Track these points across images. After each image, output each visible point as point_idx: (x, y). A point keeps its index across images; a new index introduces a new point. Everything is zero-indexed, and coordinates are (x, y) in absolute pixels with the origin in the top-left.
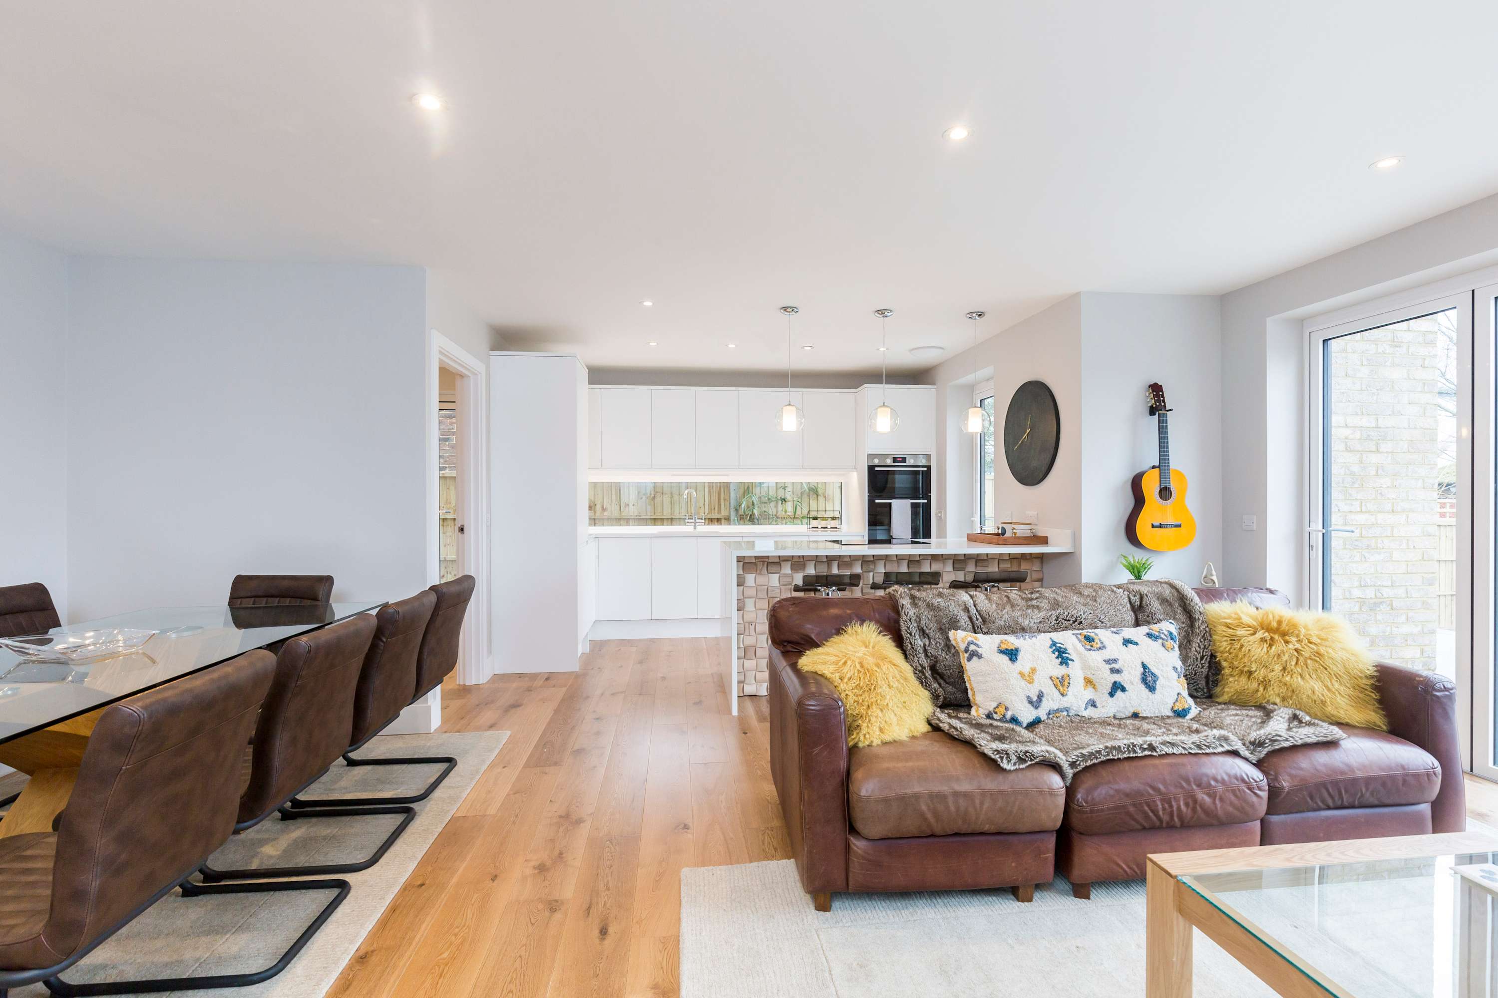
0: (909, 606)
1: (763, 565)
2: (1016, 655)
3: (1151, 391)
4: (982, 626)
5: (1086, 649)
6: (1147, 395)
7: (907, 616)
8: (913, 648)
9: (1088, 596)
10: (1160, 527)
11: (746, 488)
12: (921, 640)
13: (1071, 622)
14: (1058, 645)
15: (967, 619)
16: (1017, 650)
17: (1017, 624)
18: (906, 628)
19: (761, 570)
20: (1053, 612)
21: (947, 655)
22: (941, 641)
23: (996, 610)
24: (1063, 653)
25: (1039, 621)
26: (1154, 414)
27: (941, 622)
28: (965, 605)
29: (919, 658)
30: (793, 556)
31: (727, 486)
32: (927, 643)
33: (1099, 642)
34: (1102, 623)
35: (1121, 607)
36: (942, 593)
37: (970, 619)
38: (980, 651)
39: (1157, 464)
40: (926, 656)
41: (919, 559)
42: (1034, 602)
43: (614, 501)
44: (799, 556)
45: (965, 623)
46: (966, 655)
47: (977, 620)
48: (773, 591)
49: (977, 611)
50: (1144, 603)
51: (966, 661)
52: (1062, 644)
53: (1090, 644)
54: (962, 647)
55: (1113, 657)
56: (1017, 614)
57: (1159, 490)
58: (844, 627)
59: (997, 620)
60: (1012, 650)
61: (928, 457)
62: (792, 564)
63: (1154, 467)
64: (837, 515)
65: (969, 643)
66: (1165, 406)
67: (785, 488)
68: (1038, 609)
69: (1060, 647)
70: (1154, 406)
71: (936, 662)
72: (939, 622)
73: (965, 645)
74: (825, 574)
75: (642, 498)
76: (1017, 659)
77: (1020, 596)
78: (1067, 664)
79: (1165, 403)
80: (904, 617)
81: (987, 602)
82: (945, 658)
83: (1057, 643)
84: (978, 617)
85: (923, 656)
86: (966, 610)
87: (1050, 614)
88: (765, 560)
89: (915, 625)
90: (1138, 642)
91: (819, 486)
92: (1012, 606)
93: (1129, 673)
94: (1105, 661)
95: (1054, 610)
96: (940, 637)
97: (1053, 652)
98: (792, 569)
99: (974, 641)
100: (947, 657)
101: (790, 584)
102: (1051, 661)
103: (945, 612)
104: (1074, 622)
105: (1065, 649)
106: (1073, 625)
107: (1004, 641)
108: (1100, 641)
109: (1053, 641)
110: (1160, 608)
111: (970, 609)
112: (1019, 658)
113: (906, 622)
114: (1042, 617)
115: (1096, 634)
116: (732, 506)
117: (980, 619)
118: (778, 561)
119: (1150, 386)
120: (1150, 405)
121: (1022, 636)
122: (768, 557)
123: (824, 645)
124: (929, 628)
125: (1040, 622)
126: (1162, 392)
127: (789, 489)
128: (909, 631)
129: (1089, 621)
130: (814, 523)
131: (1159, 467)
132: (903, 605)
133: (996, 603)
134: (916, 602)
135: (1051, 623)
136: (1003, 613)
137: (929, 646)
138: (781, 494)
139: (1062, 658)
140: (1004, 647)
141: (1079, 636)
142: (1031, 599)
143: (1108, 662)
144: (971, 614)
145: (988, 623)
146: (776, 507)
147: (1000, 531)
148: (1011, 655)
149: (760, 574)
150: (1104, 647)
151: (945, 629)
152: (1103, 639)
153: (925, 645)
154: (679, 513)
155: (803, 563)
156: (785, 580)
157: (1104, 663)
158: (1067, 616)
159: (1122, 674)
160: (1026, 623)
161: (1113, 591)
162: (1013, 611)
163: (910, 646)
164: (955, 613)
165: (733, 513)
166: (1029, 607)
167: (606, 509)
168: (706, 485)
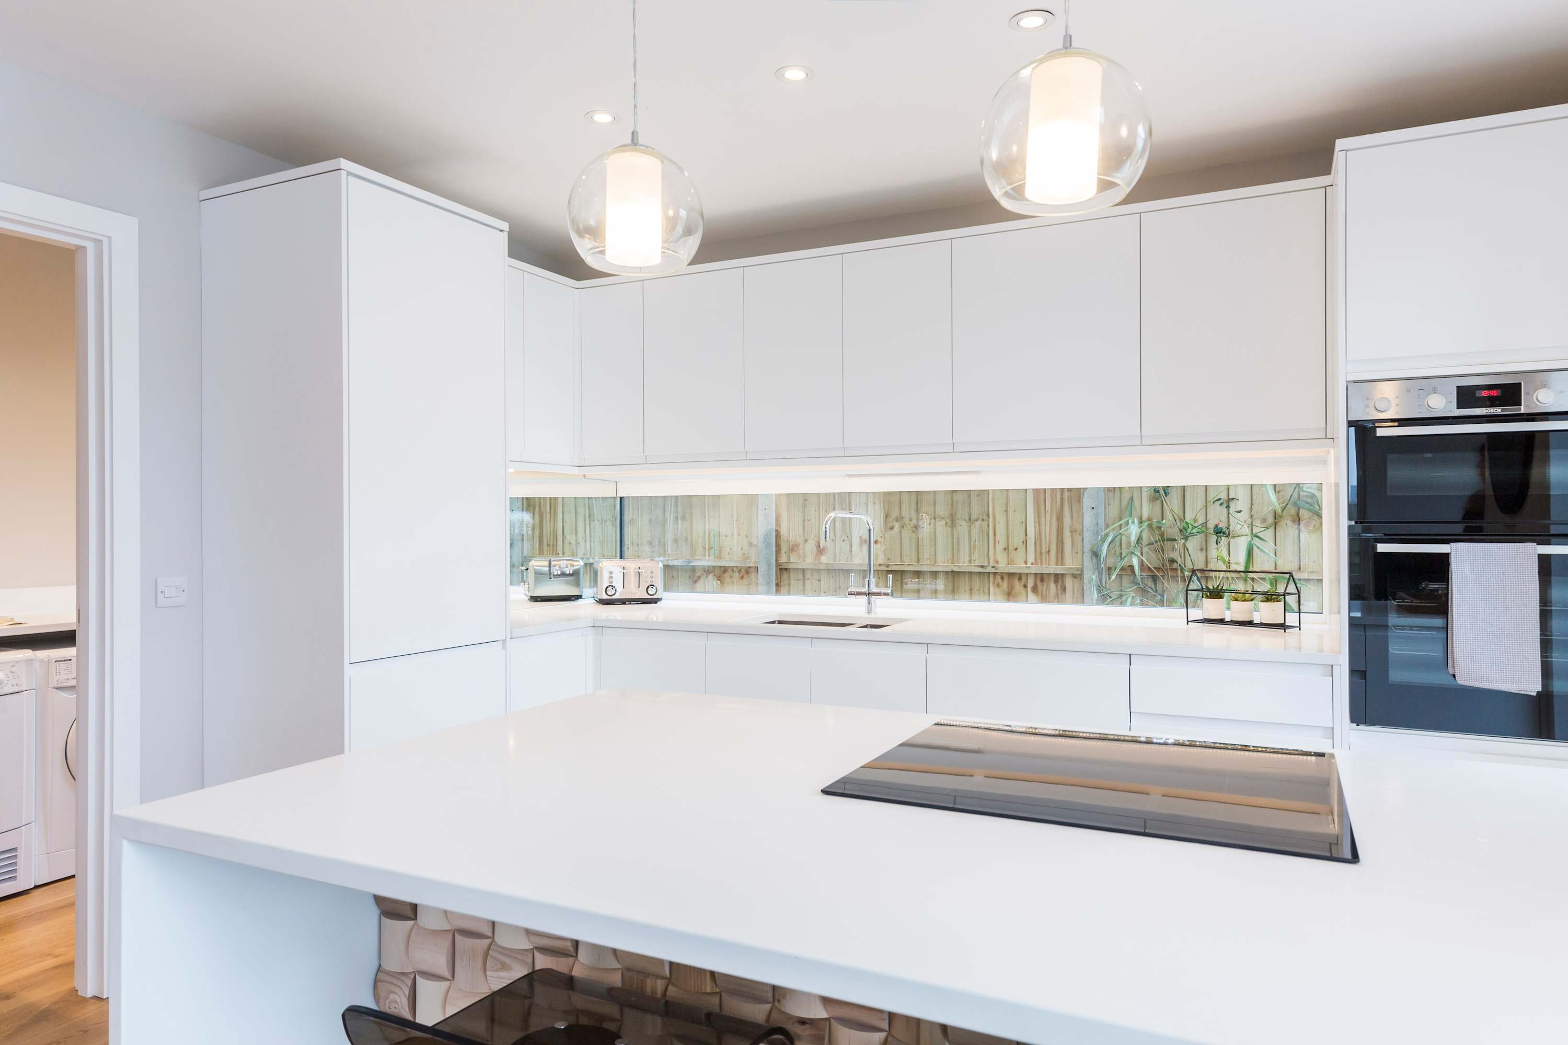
11: (1124, 503)
31: (1076, 495)
43: (838, 536)
67: (1228, 502)
75: (892, 528)
116: (1087, 547)
127: (1242, 504)
130: (1207, 607)
138: (1217, 516)
146: (1205, 549)
154: (970, 561)
165: (1088, 563)
167: (824, 548)
168: (1030, 496)
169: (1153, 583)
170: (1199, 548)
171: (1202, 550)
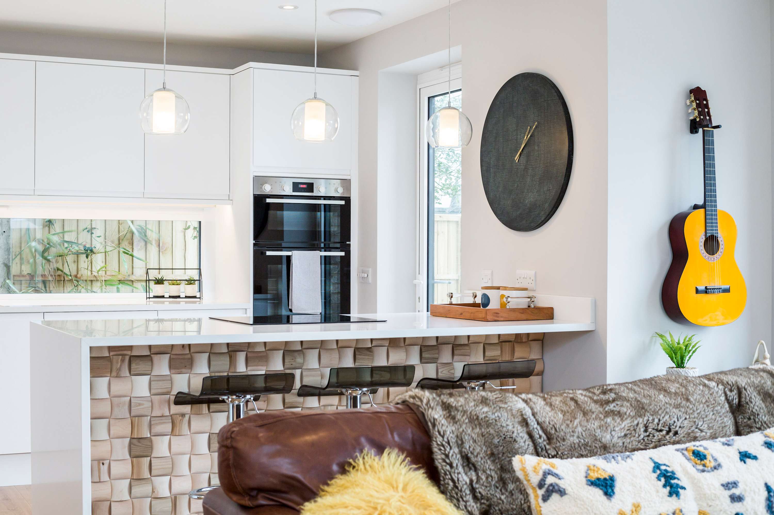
0: (444, 421)
1: (123, 361)
2: (612, 486)
3: (693, 98)
4: (548, 447)
5: (698, 470)
6: (688, 104)
7: (443, 437)
8: (457, 487)
9: (676, 393)
10: (706, 292)
12: (466, 474)
13: (664, 432)
14: (663, 468)
15: (526, 437)
16: (612, 479)
17: (596, 440)
18: (443, 456)
19: (119, 370)
20: (640, 420)
21: (502, 494)
22: (493, 474)
23: (564, 421)
24: (671, 479)
25: (623, 434)
26: (697, 132)
27: (491, 443)
28: (522, 415)
29: (466, 502)
30: (173, 346)
32: (474, 478)
33: (712, 460)
34: (702, 431)
35: (719, 408)
36: (487, 399)
37: (531, 435)
38: (562, 484)
39: (701, 202)
40: (475, 498)
41: (370, 346)
42: (612, 406)
44: (183, 346)
45: (525, 442)
46: (541, 492)
47: (540, 437)
48: (140, 404)
49: (538, 423)
50: (743, 399)
51: (540, 500)
52: (667, 466)
53: (703, 462)
54: (535, 479)
55: (731, 480)
56: (594, 425)
57: (704, 239)
58: (351, 461)
59: (568, 437)
60: (605, 479)
61: (346, 183)
62: (170, 360)
63: (696, 207)
64: (194, 275)
65: (546, 474)
66: (710, 120)
67: (91, 231)
68: (620, 416)
69: (666, 470)
70: (698, 120)
71: (490, 506)
72: (489, 444)
73: (540, 476)
74: (225, 374)
76: (614, 493)
77: (590, 398)
78: (677, 494)
79: (709, 116)
80: (439, 439)
81: (548, 408)
82: (500, 499)
83: (662, 465)
84: (541, 432)
85: (469, 497)
86: (525, 422)
87: (636, 422)
88: (125, 352)
89: (456, 450)
90: (758, 456)
91: (149, 226)
92: (585, 414)
93: (753, 500)
94: (723, 485)
95: (640, 416)
96: (492, 468)
97: (658, 479)
98: (170, 367)
99: (551, 469)
100: (503, 497)
101: (168, 393)
102: (657, 492)
103: (496, 427)
104: (668, 432)
105: (673, 473)
106: (667, 437)
107: (592, 467)
108: (713, 457)
109: (655, 463)
110: (764, 406)
111: (529, 421)
112: (616, 490)
113: (443, 446)
114: (626, 428)
115: (705, 449)
117: (543, 435)
118: (149, 354)
119: (691, 91)
120: (692, 118)
121: (613, 457)
122: (130, 348)
123: (323, 491)
124: (475, 454)
125: (625, 435)
126: (706, 100)
127: (99, 232)
128: (448, 461)
129: (685, 430)
130: (157, 290)
131: (704, 206)
132: (434, 419)
133: (562, 411)
134: (453, 413)
135: (639, 436)
136: (575, 424)
137: (477, 482)
138: (84, 239)
139: (671, 486)
140: (594, 476)
141: (685, 452)
142: (608, 402)
143: (727, 486)
144: (531, 428)
145: (555, 440)
146: (77, 262)
147: (478, 300)
148: (606, 487)
149: (118, 376)
150: (719, 465)
151: (499, 454)
152: (716, 455)
153: (471, 481)
155: (189, 356)
156: (159, 386)
157: (722, 488)
158: (658, 424)
159: (745, 502)
160: (606, 438)
161: (705, 385)
162: (587, 421)
163: (451, 484)
164: (510, 428)
166: (607, 414)
169: (43, 285)
170: (73, 261)
171: (74, 262)
